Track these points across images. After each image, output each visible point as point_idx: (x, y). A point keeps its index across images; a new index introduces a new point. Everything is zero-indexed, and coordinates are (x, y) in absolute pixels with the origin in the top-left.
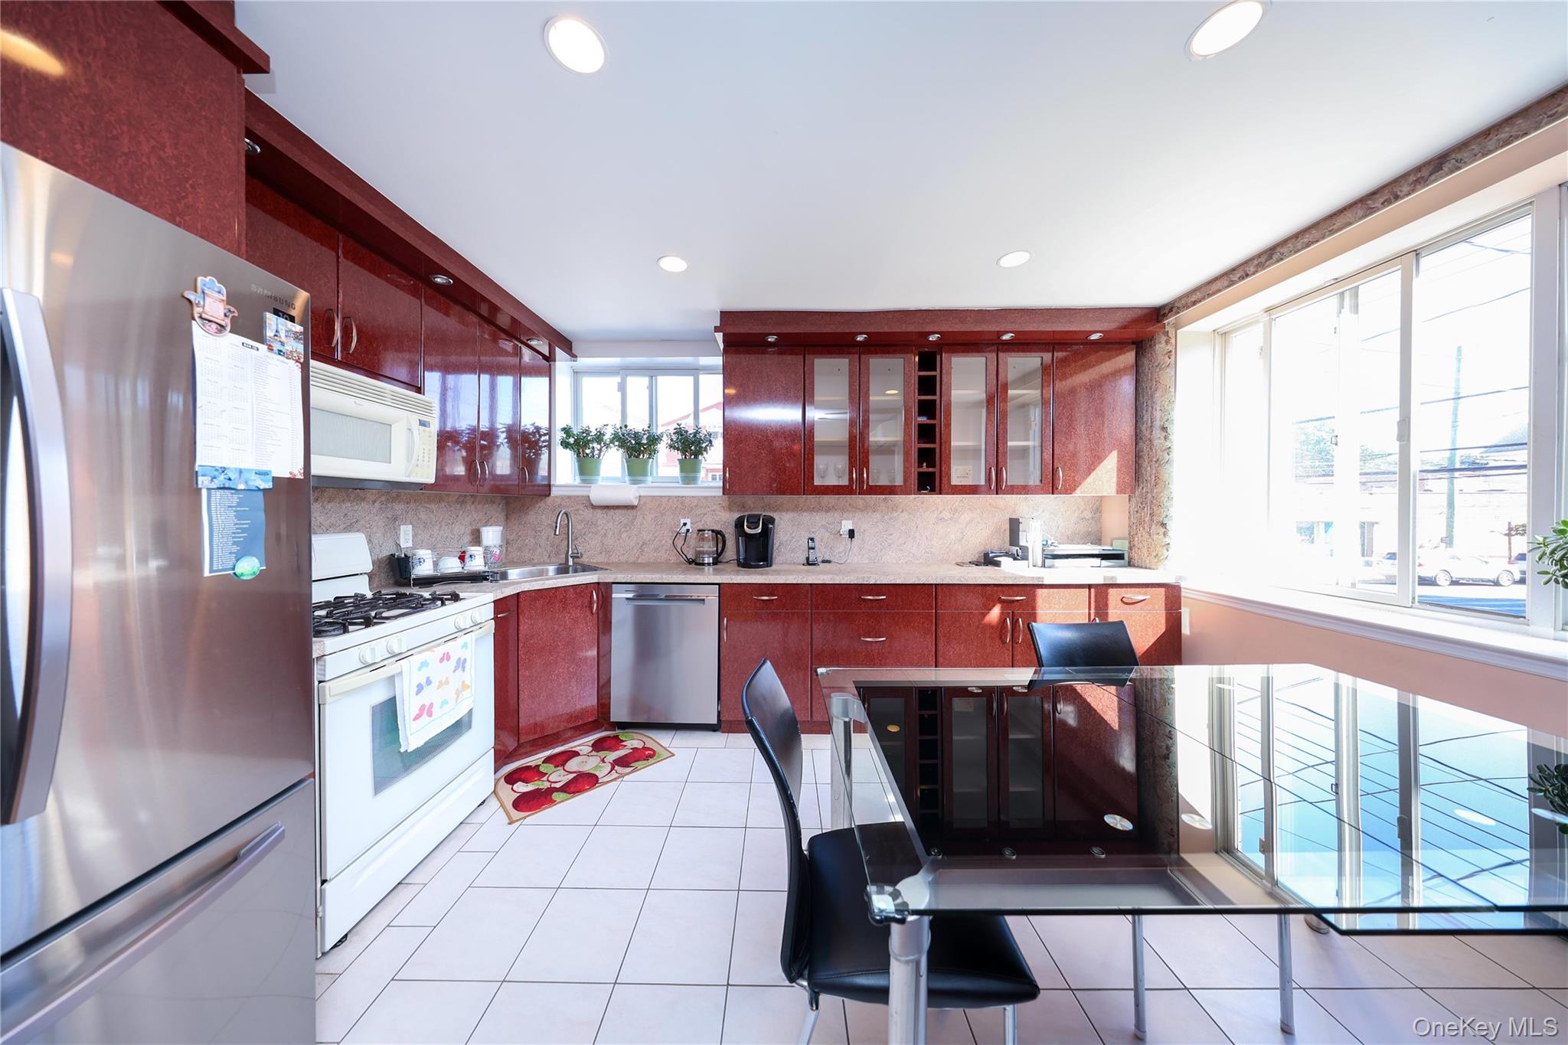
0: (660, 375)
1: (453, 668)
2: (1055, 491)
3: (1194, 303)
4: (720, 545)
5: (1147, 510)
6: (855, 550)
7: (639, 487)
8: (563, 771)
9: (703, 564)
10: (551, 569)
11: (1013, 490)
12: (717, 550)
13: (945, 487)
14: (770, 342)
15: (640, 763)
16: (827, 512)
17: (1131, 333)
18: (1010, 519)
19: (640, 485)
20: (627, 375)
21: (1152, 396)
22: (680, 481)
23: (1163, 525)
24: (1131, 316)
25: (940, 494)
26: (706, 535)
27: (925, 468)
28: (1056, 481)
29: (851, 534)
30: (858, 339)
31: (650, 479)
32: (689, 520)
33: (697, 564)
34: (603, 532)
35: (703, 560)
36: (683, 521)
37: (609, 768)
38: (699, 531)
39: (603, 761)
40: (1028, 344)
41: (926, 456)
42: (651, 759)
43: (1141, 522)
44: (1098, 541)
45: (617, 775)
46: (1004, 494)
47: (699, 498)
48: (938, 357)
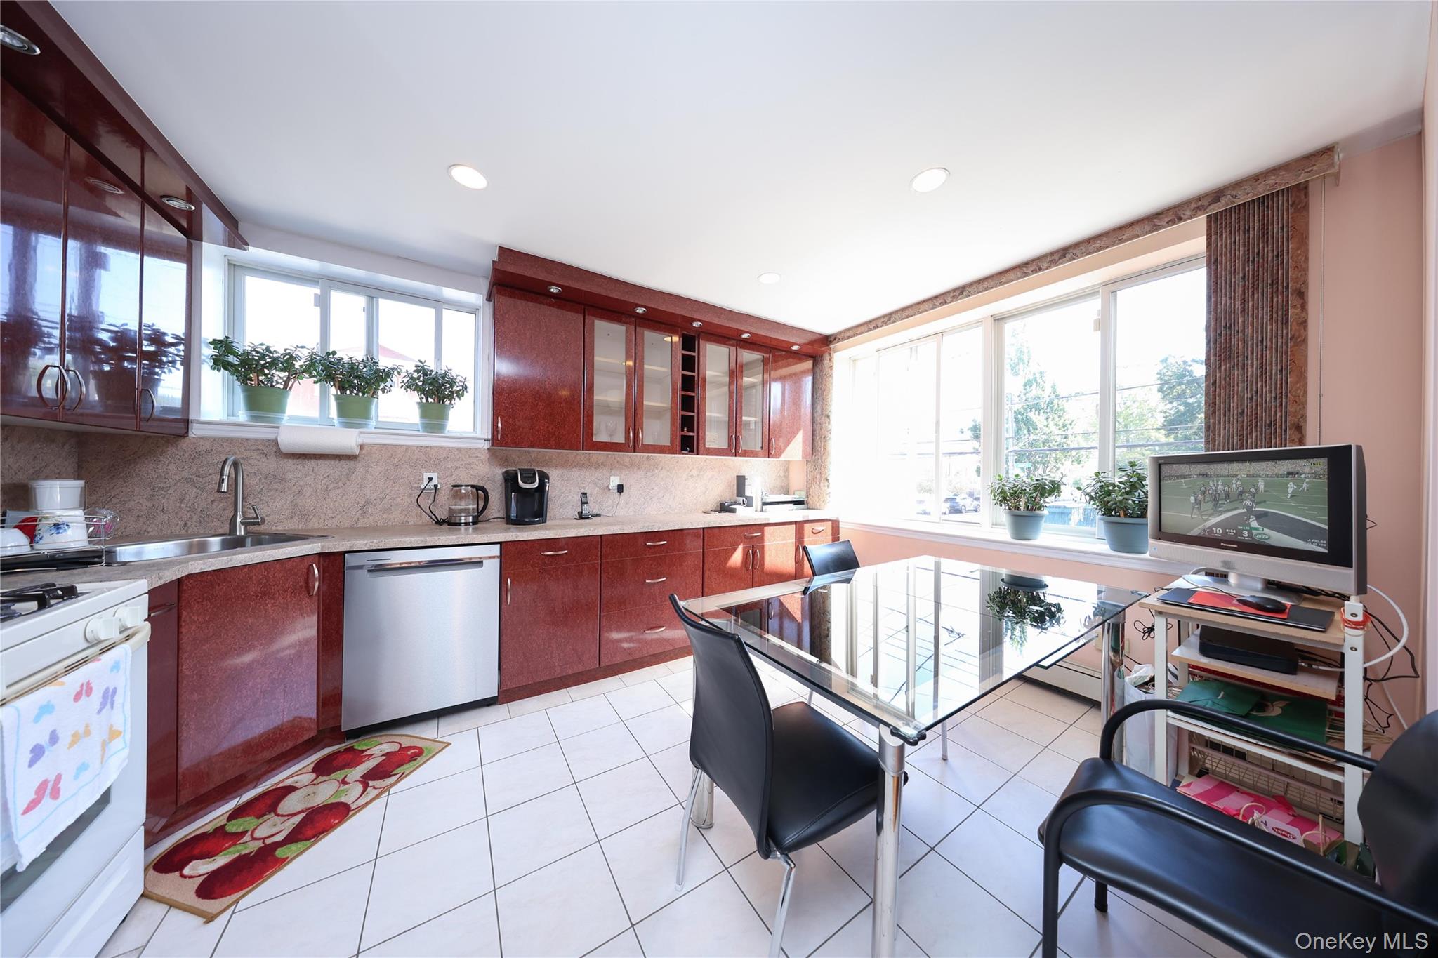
0: (382, 297)
1: (98, 707)
2: (770, 456)
3: (849, 338)
4: (481, 504)
5: (818, 471)
6: (622, 503)
7: (361, 433)
8: (276, 817)
9: (459, 524)
10: (215, 542)
11: (746, 454)
12: (478, 507)
13: (701, 449)
14: (552, 293)
15: (405, 767)
16: (596, 468)
17: (810, 350)
18: (737, 476)
19: (361, 430)
20: (331, 288)
21: (822, 395)
22: (421, 430)
23: (827, 480)
24: (814, 337)
25: (698, 454)
26: (463, 491)
27: (685, 433)
28: (771, 448)
29: (620, 488)
30: (638, 311)
31: (372, 423)
32: (436, 474)
33: (450, 524)
34: (295, 489)
35: (460, 520)
36: (427, 475)
37: (360, 788)
38: (454, 486)
39: (344, 782)
40: (755, 344)
41: (688, 423)
42: (419, 759)
43: (814, 478)
44: (787, 493)
45: (376, 792)
46: (740, 456)
47: (450, 449)
48: (697, 343)
